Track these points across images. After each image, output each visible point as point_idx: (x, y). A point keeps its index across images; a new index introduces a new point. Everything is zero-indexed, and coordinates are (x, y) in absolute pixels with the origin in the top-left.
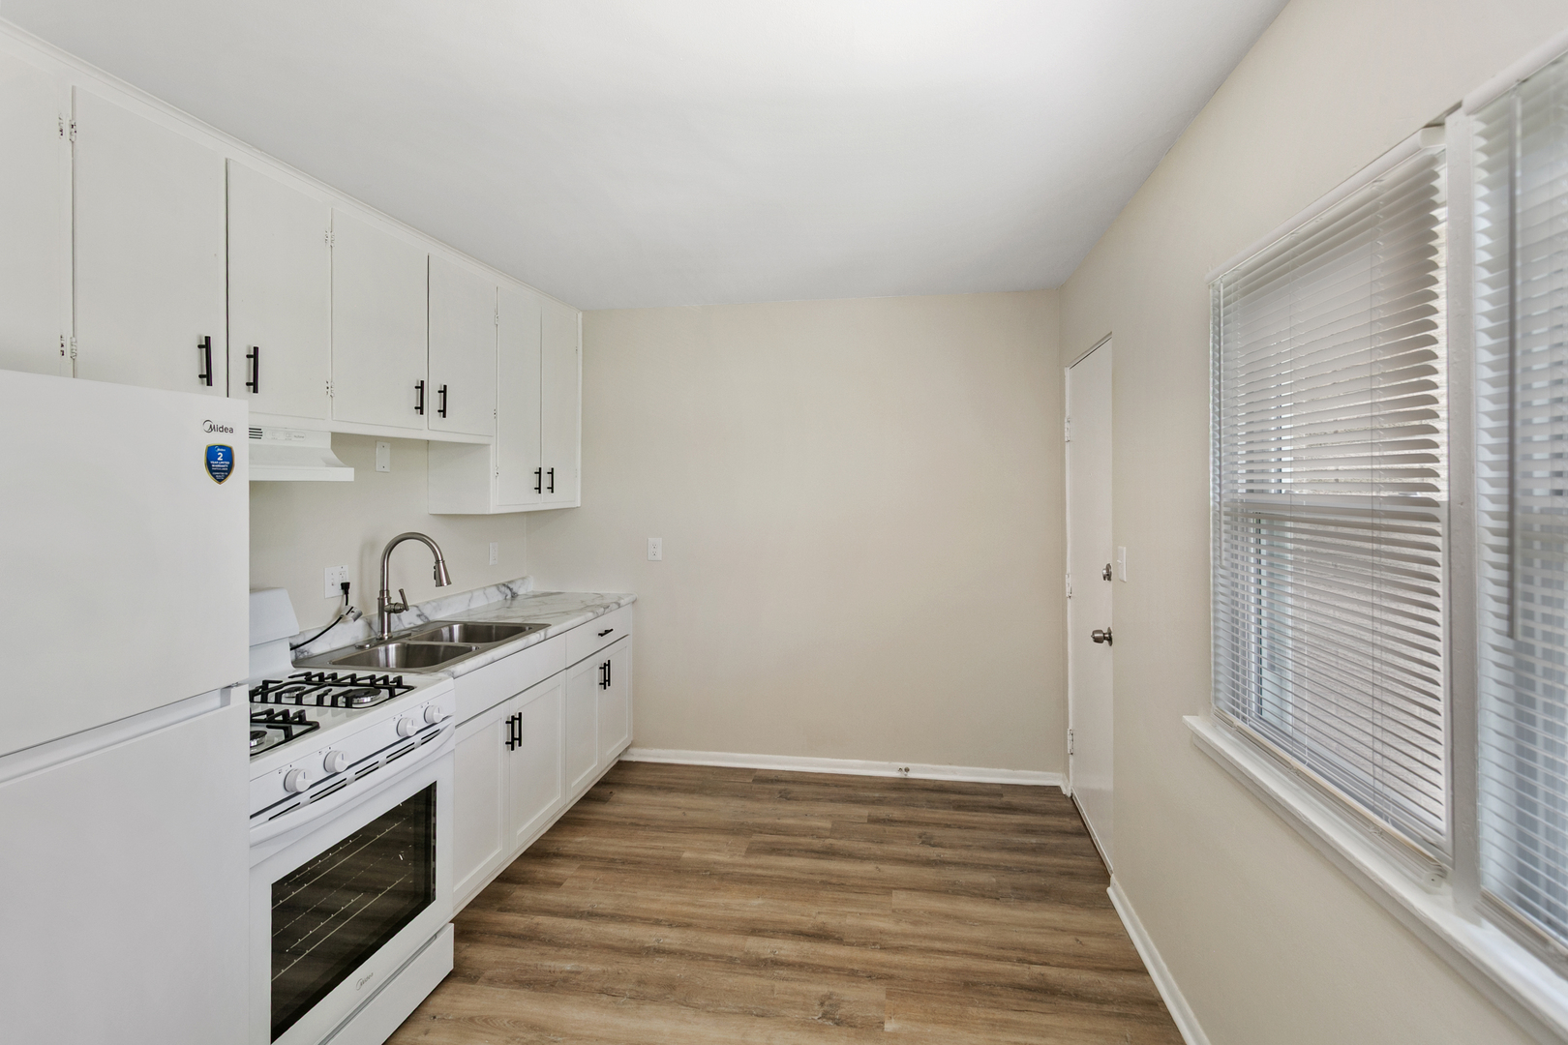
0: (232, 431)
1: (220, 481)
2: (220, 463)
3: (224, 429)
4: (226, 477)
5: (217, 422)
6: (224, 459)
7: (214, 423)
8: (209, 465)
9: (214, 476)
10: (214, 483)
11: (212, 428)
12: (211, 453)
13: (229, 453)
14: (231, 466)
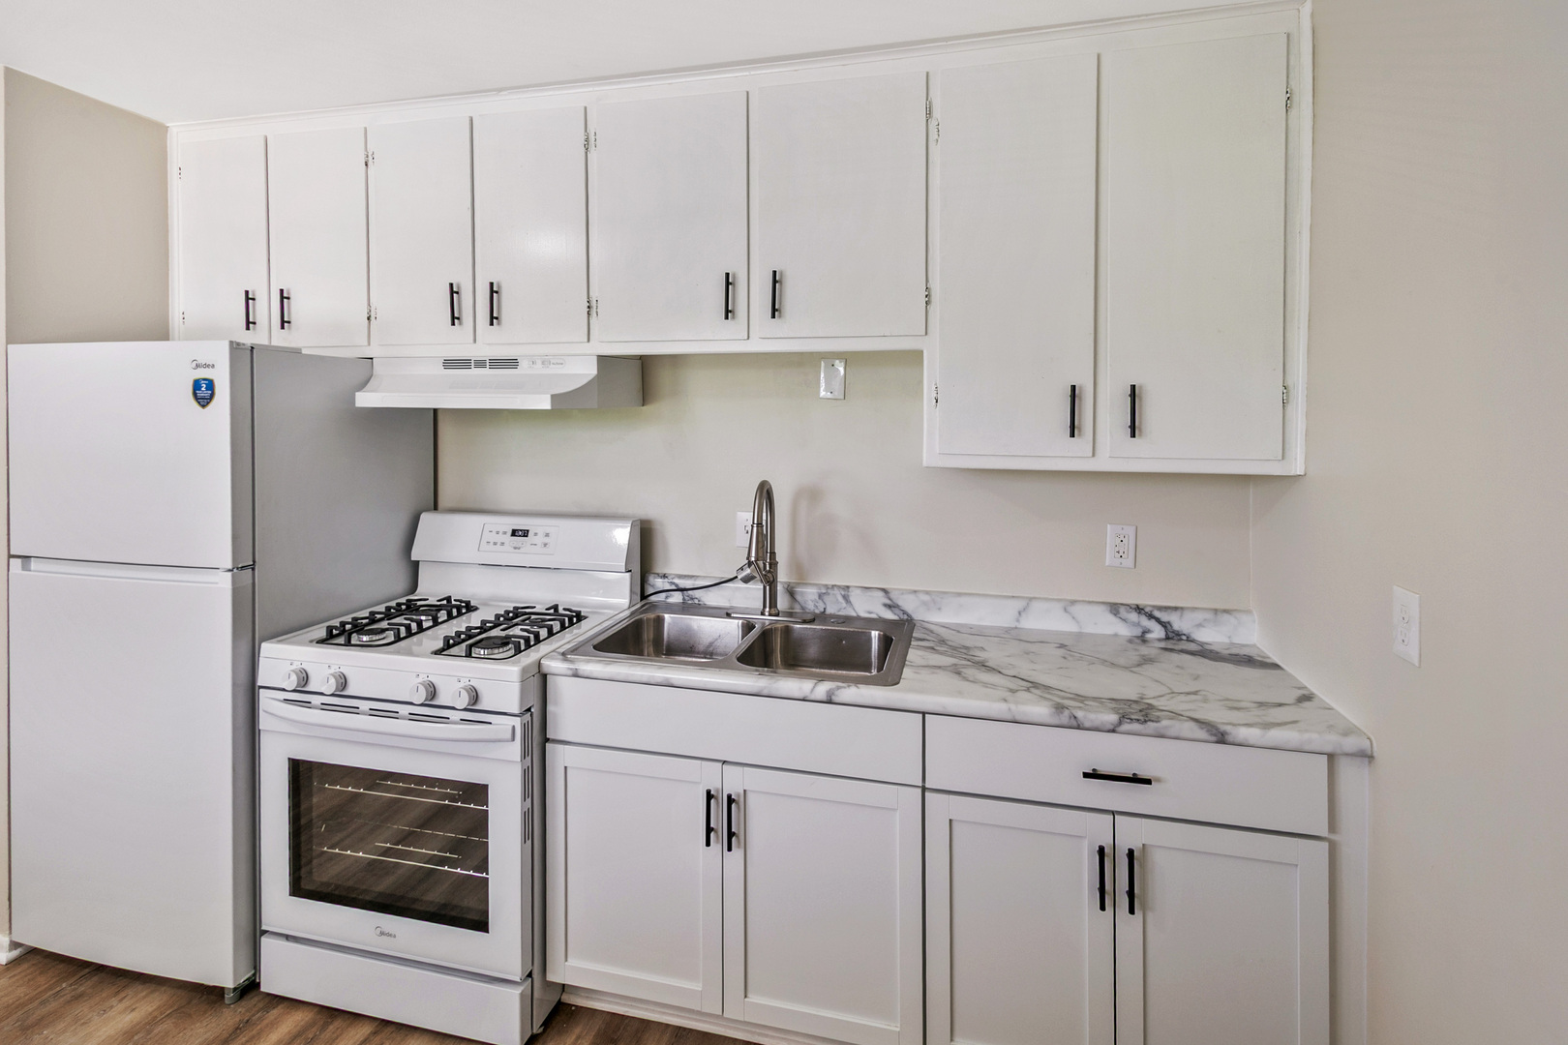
0: (213, 366)
1: (203, 406)
2: (204, 392)
3: (207, 366)
4: (208, 403)
5: (202, 361)
6: (207, 389)
7: (199, 362)
8: (195, 394)
9: (199, 403)
10: (200, 409)
11: (197, 366)
12: (197, 385)
13: (210, 385)
14: (212, 396)
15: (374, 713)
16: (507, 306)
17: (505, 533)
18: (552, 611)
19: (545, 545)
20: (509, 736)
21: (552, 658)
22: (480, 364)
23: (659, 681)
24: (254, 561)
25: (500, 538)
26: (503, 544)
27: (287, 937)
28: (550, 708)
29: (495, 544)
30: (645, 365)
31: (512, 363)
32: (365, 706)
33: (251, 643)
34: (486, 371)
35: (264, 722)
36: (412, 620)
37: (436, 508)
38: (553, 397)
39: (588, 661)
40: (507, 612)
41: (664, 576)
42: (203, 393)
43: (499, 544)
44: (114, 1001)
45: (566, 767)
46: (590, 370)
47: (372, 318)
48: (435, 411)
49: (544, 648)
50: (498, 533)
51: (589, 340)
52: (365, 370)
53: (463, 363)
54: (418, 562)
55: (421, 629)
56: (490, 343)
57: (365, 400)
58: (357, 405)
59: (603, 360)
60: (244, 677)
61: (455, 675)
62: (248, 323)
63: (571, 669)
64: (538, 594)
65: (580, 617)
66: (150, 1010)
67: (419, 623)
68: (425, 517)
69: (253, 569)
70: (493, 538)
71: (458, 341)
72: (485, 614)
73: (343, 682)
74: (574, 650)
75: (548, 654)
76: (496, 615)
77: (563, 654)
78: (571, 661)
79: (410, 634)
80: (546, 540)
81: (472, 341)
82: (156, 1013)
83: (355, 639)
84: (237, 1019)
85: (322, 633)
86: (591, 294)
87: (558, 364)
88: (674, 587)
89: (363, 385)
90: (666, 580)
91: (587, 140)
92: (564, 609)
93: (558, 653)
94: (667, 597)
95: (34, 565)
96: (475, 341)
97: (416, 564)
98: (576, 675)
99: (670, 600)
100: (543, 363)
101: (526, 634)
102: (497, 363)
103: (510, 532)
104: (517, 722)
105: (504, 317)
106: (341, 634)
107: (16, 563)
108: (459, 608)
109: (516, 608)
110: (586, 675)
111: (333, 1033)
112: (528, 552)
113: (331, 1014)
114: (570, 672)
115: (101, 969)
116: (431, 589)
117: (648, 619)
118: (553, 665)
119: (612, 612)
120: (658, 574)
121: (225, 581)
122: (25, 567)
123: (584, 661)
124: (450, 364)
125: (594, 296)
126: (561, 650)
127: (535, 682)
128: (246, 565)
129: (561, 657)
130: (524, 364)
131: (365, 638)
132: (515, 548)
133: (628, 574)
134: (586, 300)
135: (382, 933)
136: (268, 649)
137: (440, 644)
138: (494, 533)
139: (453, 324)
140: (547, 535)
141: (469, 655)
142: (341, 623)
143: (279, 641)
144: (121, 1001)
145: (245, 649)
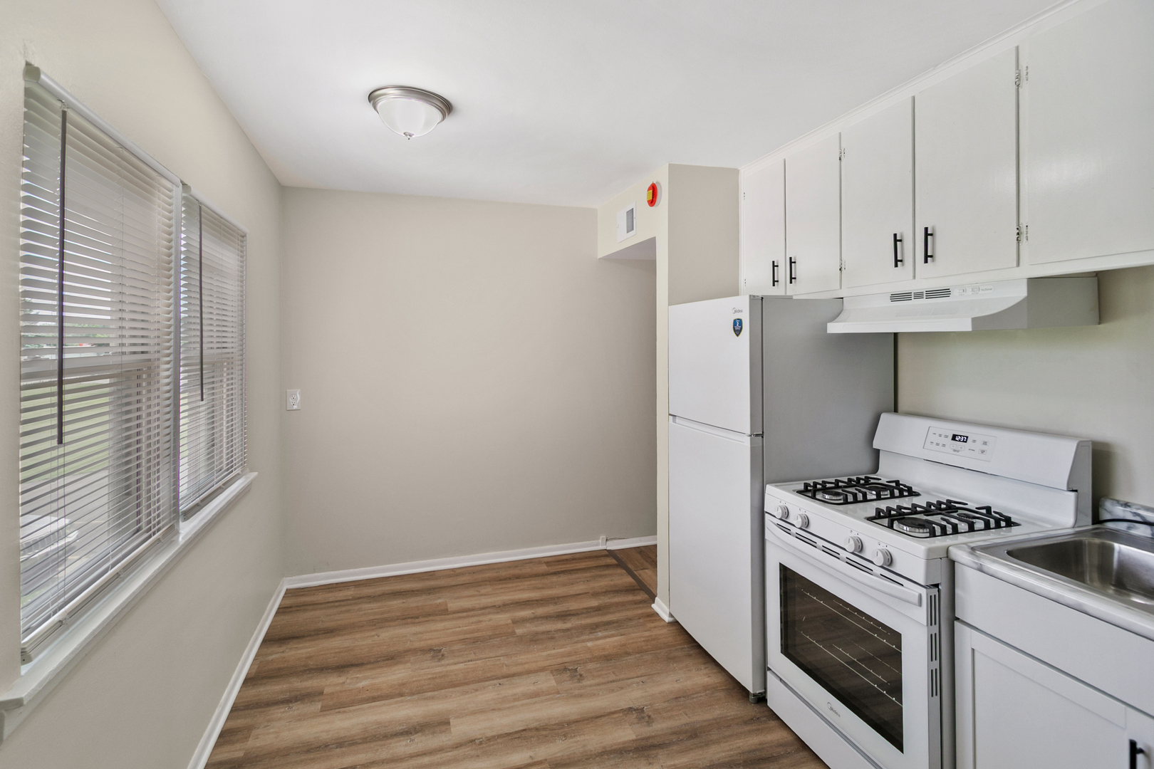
0: (742, 311)
1: (738, 336)
3: (739, 311)
4: (740, 333)
6: (739, 325)
9: (736, 334)
12: (735, 323)
14: (741, 329)
15: (826, 551)
16: (940, 246)
17: (946, 437)
18: (984, 511)
19: (983, 452)
20: (916, 600)
21: (960, 549)
22: (919, 295)
23: (1070, 603)
24: (763, 432)
25: (942, 440)
26: (944, 445)
27: (781, 680)
28: (958, 591)
29: (938, 444)
30: (1101, 281)
31: (945, 293)
32: (820, 543)
33: (761, 484)
34: (924, 301)
35: (768, 536)
36: (860, 491)
37: (896, 410)
38: (974, 320)
39: (994, 561)
40: (940, 503)
41: (1126, 505)
42: (737, 328)
43: (941, 445)
44: (703, 667)
45: (973, 650)
46: (1021, 292)
47: (843, 269)
48: (896, 335)
49: (961, 539)
50: (940, 435)
51: (1018, 265)
52: (837, 307)
53: (904, 296)
54: (879, 450)
55: (865, 500)
56: (928, 277)
57: (835, 328)
58: (828, 332)
59: (1034, 283)
60: (757, 504)
61: (879, 539)
62: (774, 281)
63: (976, 563)
64: (973, 494)
65: (1010, 523)
66: (716, 681)
67: (865, 495)
68: (883, 416)
69: (763, 437)
70: (936, 439)
71: (903, 280)
72: (921, 501)
73: (807, 523)
74: (986, 549)
75: (959, 546)
76: (928, 503)
77: (973, 549)
78: (977, 556)
79: (856, 501)
80: (984, 447)
81: (912, 278)
82: (717, 685)
83: (819, 496)
84: (754, 714)
85: (802, 487)
86: (1021, 221)
87: (986, 289)
88: (1138, 519)
89: (834, 318)
90: (1128, 509)
91: (1018, 77)
92: (995, 512)
93: (969, 546)
94: (1129, 528)
95: (677, 420)
96: (914, 277)
97: (877, 452)
98: (981, 570)
99: (1133, 532)
100: (973, 290)
101: (944, 523)
102: (932, 294)
103: (951, 437)
104: (923, 591)
105: (938, 255)
106: (810, 491)
107: (671, 417)
108: (901, 491)
109: (949, 502)
110: (991, 572)
111: (802, 758)
112: (964, 455)
113: (804, 746)
114: (975, 566)
115: (699, 647)
116: (887, 473)
117: (1090, 544)
118: (961, 556)
119: (1049, 526)
120: (1118, 502)
121: (747, 442)
122: (674, 421)
123: (990, 560)
124: (896, 297)
125: (1023, 222)
126: (972, 545)
127: (944, 564)
128: (758, 434)
129: (970, 550)
130: (955, 293)
131: (827, 497)
132: (955, 451)
133: (1073, 494)
134: (1016, 227)
135: (832, 709)
136: (770, 489)
137: (873, 514)
138: (937, 435)
139: (896, 266)
140: (985, 443)
141: (891, 526)
142: (814, 482)
143: (776, 486)
144: (706, 668)
145: (758, 486)
